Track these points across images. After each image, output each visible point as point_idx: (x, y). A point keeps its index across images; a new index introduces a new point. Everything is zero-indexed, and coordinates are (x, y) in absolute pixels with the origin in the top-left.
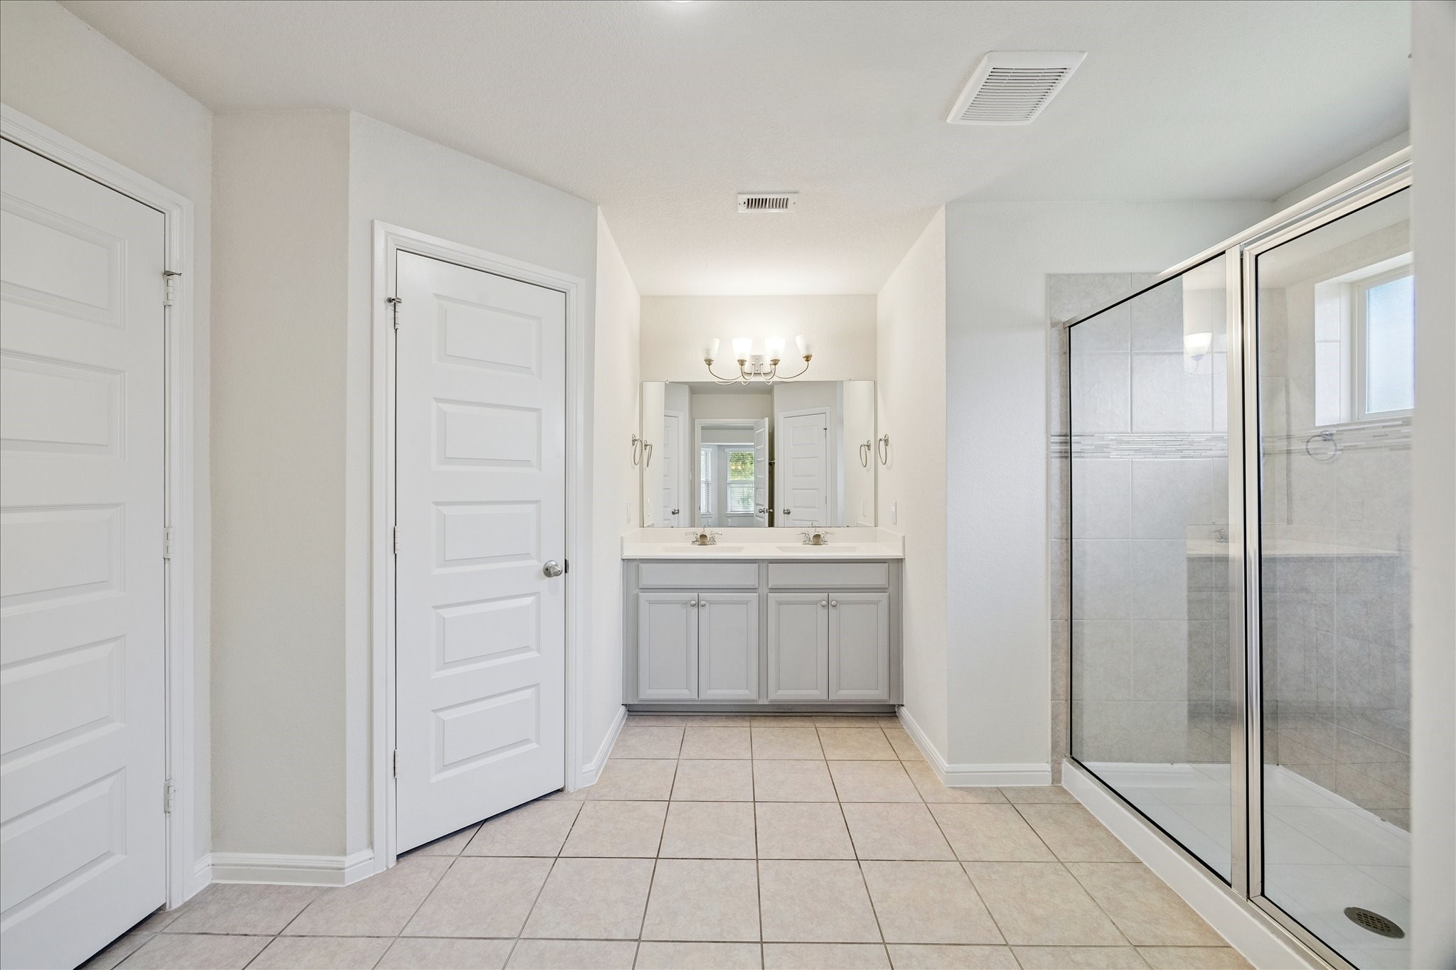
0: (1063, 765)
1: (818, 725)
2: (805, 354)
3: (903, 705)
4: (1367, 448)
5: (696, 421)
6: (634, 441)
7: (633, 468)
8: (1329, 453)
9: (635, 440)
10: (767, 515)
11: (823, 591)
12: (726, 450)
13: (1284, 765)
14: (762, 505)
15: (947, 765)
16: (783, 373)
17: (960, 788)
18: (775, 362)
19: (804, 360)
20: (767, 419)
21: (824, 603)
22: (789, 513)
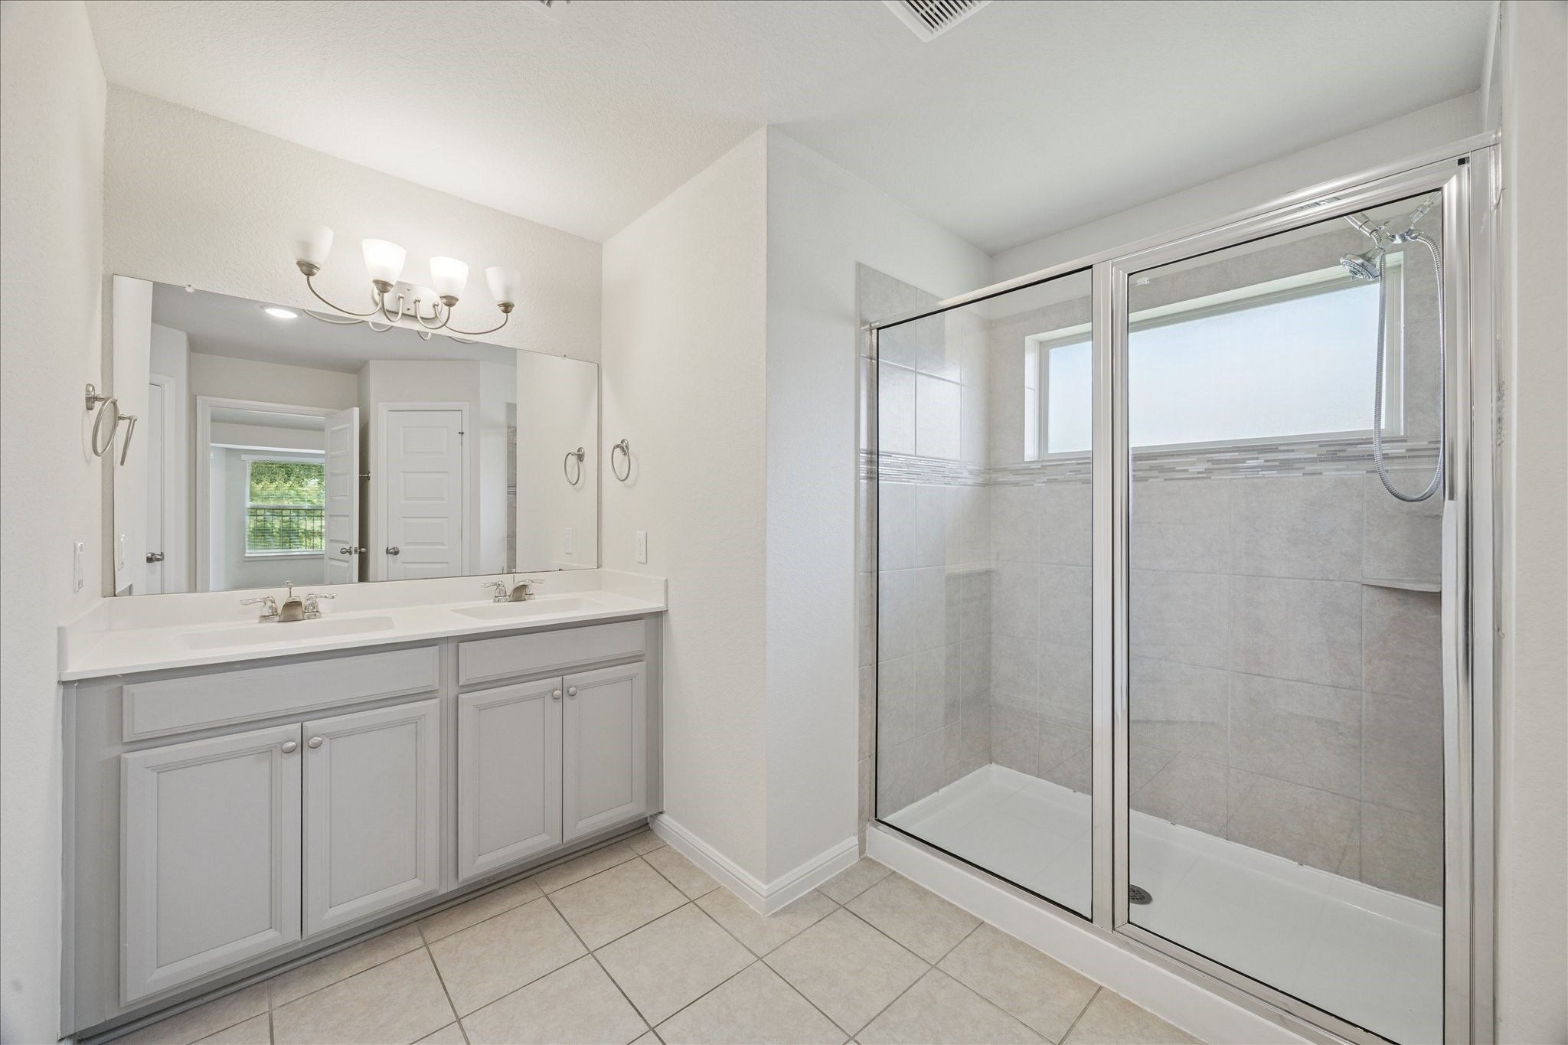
0: (867, 832)
1: (547, 889)
2: (501, 298)
3: (661, 813)
4: (1065, 481)
5: (199, 399)
6: (91, 400)
7: (88, 462)
8: (1035, 485)
9: (96, 399)
10: (356, 557)
11: (555, 674)
12: (244, 457)
13: (997, 763)
14: (347, 542)
15: (766, 887)
16: (464, 320)
17: (781, 910)
18: (450, 301)
19: (499, 310)
20: (356, 410)
21: (558, 693)
22: (396, 553)
